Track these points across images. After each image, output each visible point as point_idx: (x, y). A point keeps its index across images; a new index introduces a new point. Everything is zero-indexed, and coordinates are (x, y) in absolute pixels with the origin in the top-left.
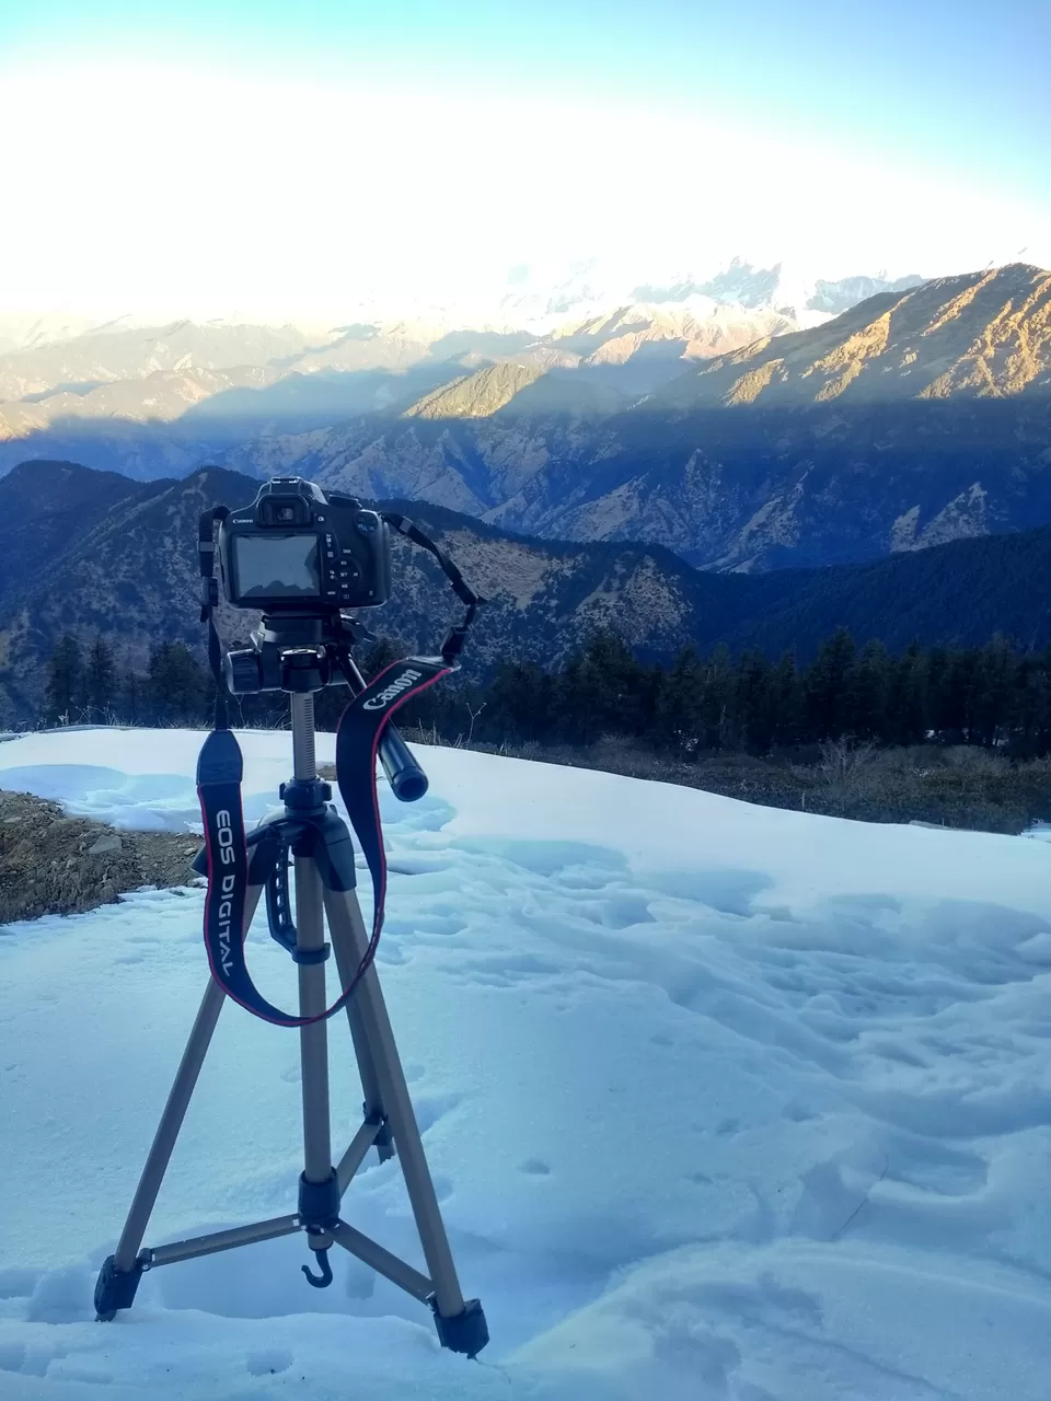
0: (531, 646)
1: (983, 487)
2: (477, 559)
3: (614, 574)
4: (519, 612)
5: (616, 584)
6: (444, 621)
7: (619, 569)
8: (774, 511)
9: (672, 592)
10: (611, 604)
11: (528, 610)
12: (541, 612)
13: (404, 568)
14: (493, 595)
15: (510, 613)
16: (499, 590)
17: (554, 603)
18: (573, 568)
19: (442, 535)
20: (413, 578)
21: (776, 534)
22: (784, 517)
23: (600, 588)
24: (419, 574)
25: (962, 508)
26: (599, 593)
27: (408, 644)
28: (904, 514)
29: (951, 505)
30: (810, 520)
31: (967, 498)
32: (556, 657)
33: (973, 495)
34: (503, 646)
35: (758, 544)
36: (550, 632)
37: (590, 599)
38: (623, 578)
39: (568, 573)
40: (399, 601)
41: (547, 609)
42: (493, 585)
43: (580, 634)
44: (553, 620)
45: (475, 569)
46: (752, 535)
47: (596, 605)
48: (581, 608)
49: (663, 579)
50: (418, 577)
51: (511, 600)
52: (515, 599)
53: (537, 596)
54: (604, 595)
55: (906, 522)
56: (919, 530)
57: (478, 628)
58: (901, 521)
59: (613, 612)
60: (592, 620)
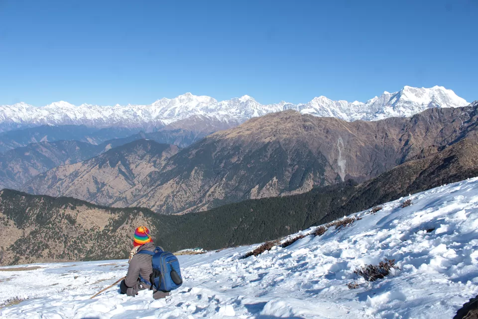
0: (102, 243)
1: (277, 178)
2: (87, 215)
3: (129, 218)
4: (100, 232)
5: (130, 221)
6: (74, 236)
7: (131, 216)
8: (216, 187)
9: (148, 223)
10: (128, 228)
11: (103, 231)
12: (107, 232)
13: (61, 220)
14: (92, 227)
15: (97, 232)
16: (94, 225)
17: (111, 228)
18: (119, 216)
19: (76, 208)
20: (64, 223)
21: (217, 195)
22: (219, 189)
23: (125, 223)
24: (66, 221)
25: (271, 185)
26: (124, 225)
27: (61, 245)
28: (254, 187)
29: (267, 184)
30: (227, 190)
31: (272, 182)
32: (109, 247)
33: (274, 181)
34: (94, 244)
35: (211, 199)
36: (109, 238)
37: (121, 227)
38: (132, 220)
39: (117, 218)
40: (58, 231)
41: (109, 231)
42: (92, 223)
43: (117, 238)
44: (110, 234)
45: (86, 218)
46: (210, 195)
47: (123, 229)
48: (118, 230)
49: (145, 219)
50: (66, 222)
51: (98, 228)
52: (99, 228)
53: (106, 226)
54: (126, 225)
55: (254, 190)
56: (259, 193)
57: (86, 238)
58: (253, 190)
59: (128, 231)
60: (121, 234)
